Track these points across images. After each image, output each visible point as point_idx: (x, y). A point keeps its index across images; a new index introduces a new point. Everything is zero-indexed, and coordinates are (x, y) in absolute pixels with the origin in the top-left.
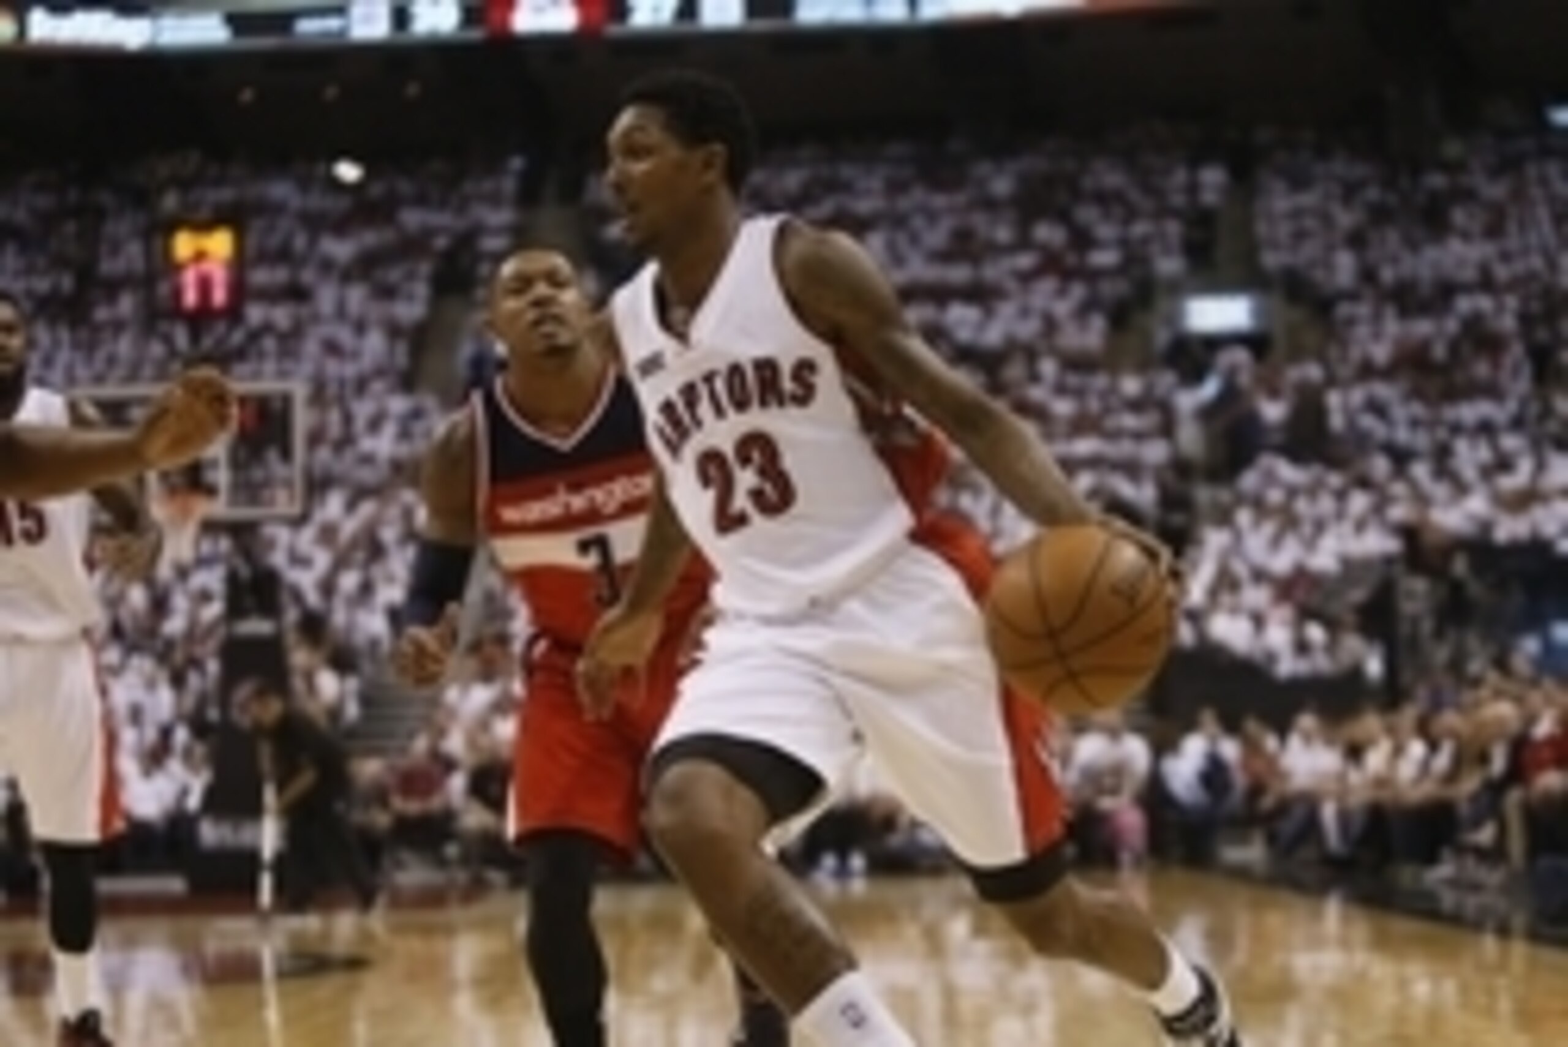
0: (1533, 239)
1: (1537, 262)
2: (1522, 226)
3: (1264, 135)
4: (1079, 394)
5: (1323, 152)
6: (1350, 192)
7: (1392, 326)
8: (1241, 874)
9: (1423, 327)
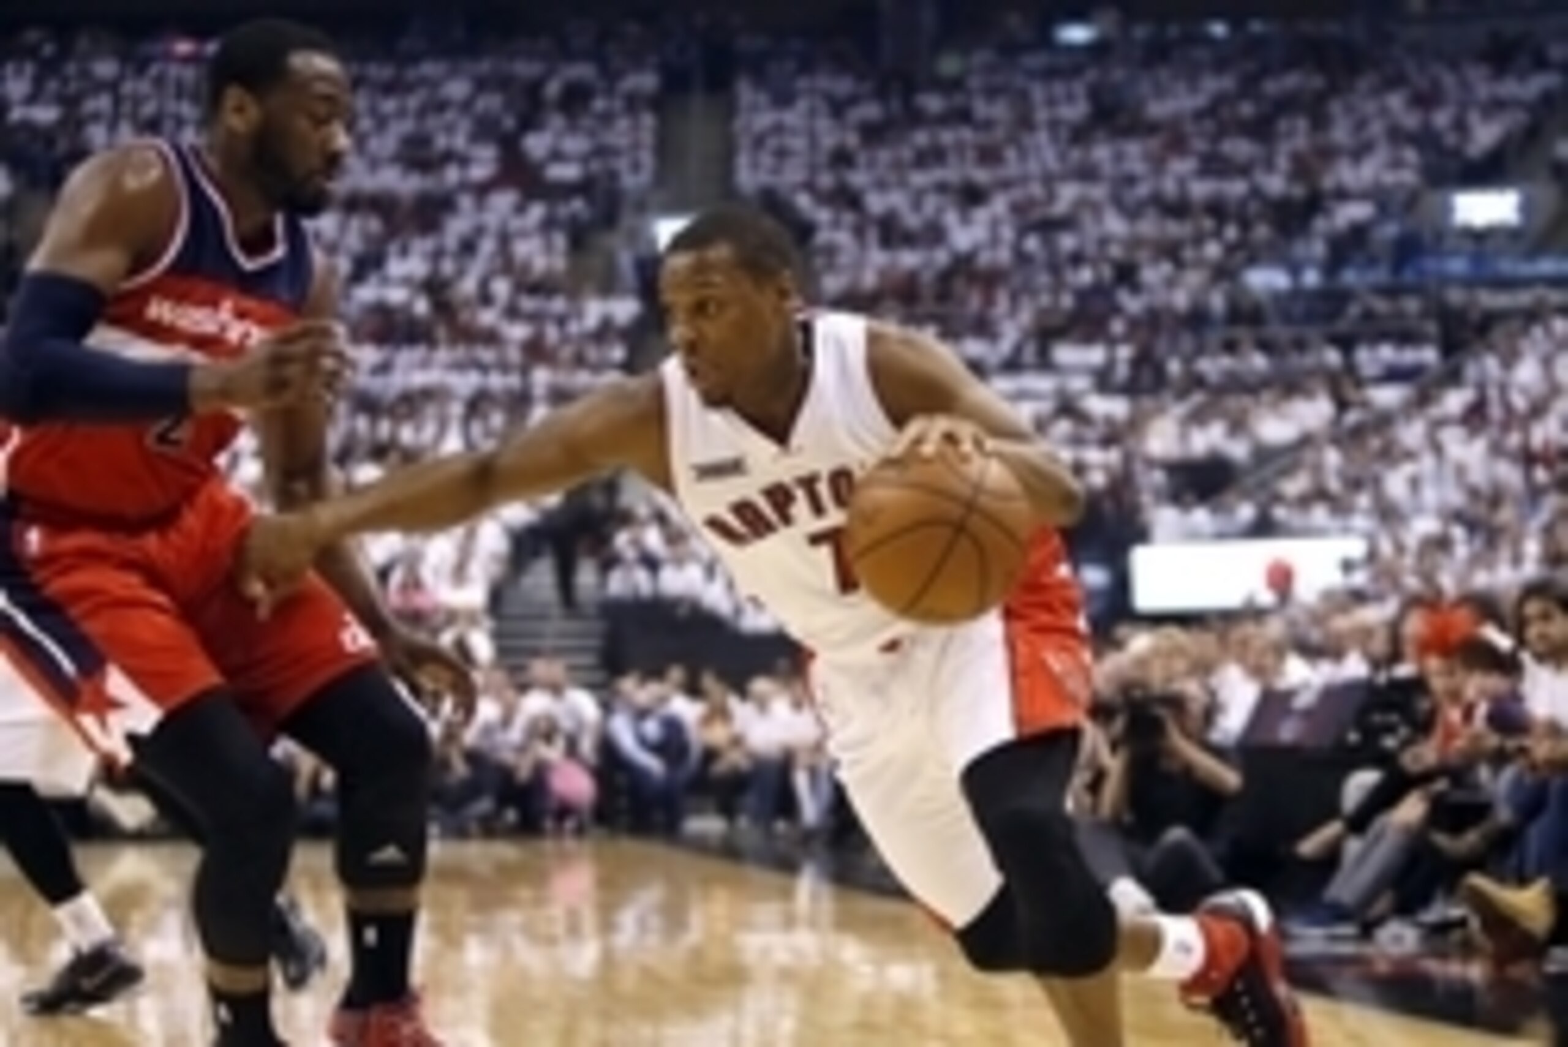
0: (1033, 167)
1: (1036, 190)
2: (1023, 154)
3: (748, 43)
4: (536, 318)
5: (806, 66)
6: (838, 108)
7: (878, 257)
8: (701, 846)
9: (909, 259)
